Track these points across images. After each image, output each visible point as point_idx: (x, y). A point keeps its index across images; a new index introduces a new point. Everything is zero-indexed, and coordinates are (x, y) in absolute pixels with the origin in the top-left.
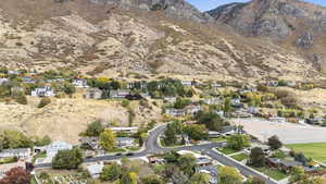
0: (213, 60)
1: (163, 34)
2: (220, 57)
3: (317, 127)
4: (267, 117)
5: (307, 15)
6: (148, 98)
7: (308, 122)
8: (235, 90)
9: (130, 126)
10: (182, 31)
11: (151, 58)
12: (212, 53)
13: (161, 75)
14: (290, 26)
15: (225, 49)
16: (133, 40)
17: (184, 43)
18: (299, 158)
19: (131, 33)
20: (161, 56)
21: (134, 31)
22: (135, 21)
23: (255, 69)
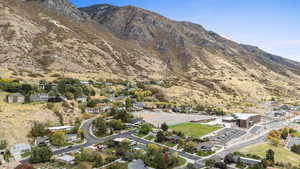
0: (98, 59)
1: (44, 29)
2: (103, 56)
3: (179, 114)
4: (151, 109)
5: (162, 26)
6: (66, 99)
7: (174, 111)
8: (123, 87)
9: (63, 125)
10: (64, 27)
11: (38, 54)
12: (97, 53)
13: (54, 72)
14: (151, 34)
15: (105, 49)
16: (13, 32)
17: (69, 40)
18: (180, 134)
19: (9, 25)
20: (48, 52)
21: (12, 23)
22: (11, 11)
23: (131, 68)
